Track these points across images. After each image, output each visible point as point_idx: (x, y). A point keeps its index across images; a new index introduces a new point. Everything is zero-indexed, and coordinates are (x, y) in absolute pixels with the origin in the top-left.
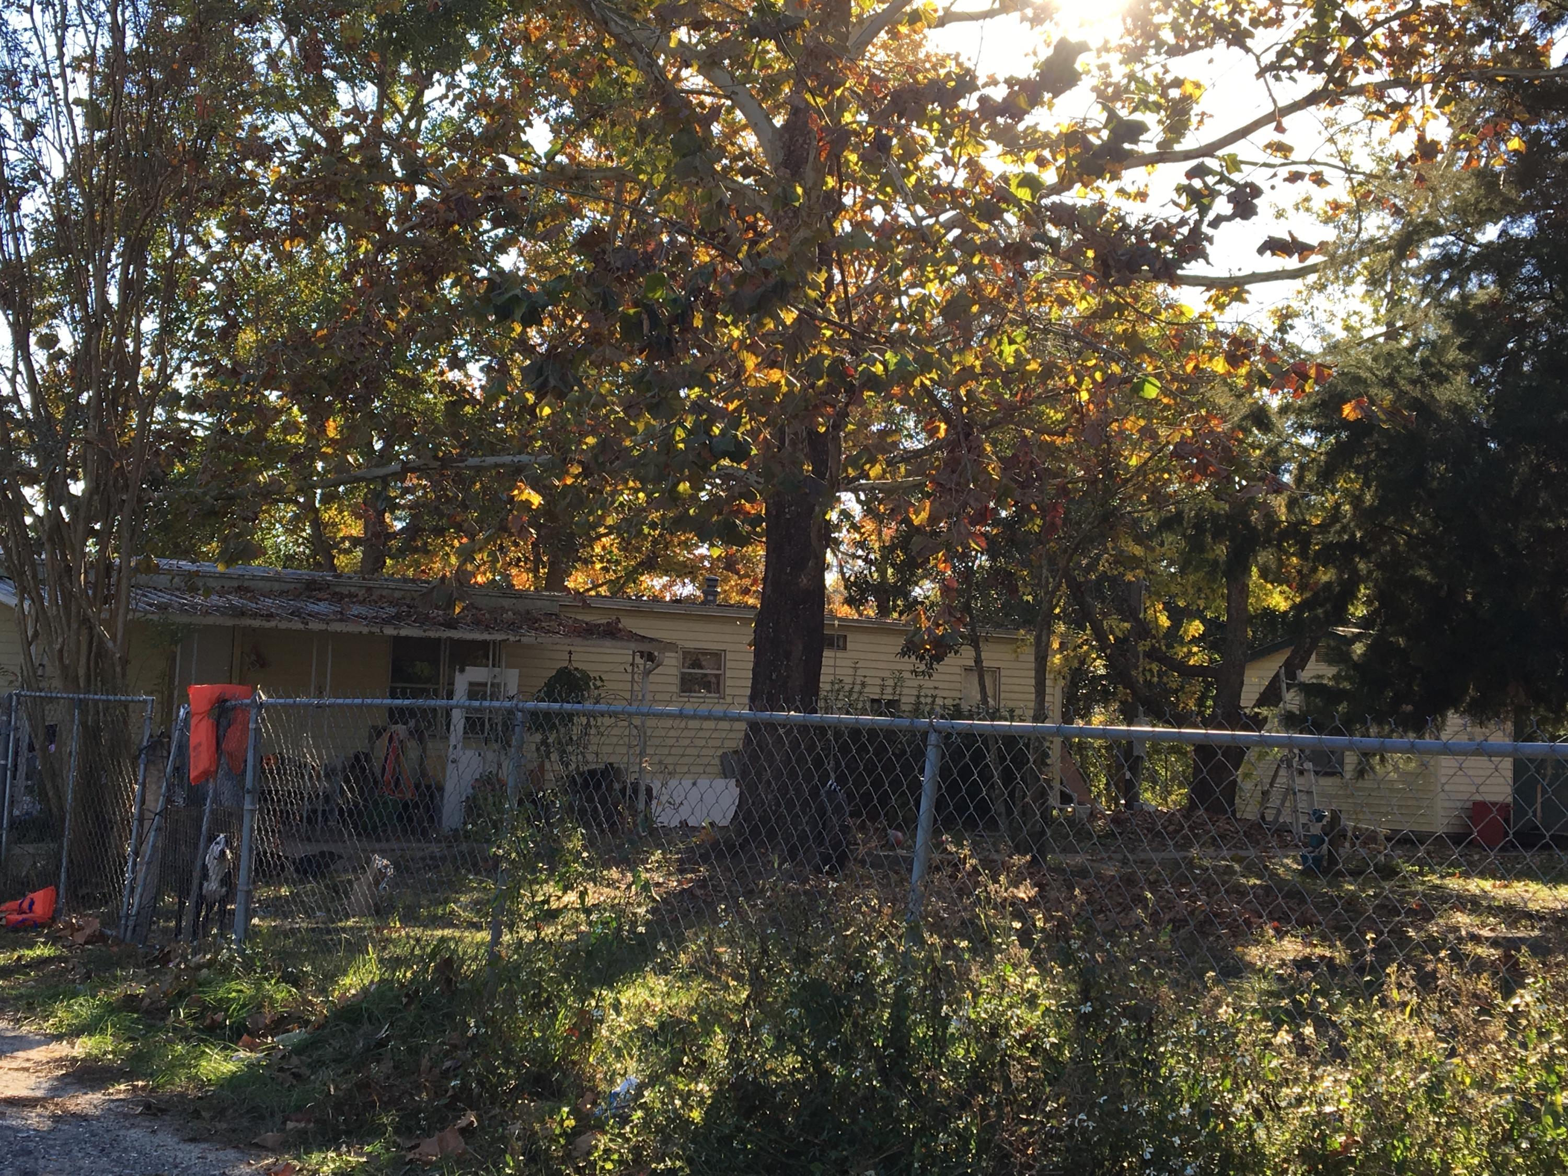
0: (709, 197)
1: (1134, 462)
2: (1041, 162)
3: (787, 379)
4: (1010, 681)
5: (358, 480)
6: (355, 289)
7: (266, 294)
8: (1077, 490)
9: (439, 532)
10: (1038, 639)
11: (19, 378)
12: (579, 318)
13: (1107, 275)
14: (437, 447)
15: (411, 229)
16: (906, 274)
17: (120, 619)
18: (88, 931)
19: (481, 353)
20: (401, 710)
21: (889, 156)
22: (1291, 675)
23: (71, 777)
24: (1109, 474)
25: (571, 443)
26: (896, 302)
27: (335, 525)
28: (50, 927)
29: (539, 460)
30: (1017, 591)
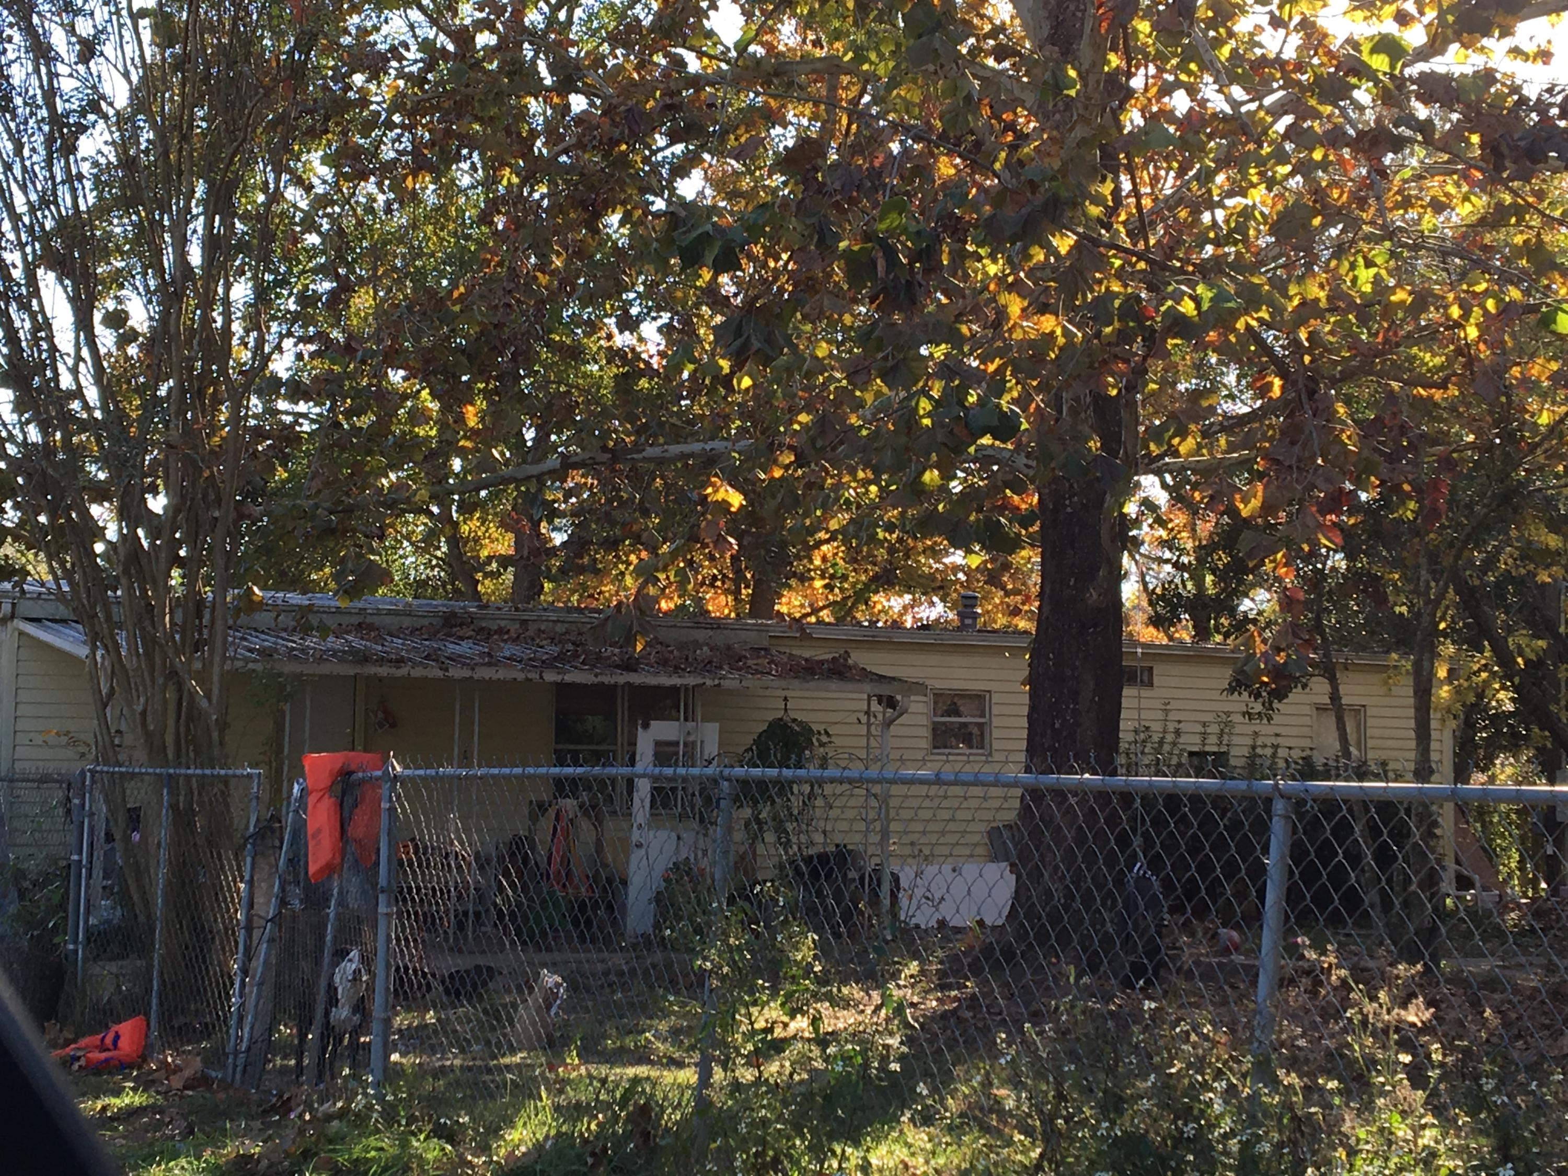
0: (953, 90)
1: (1544, 419)
2: (1403, 19)
3: (1064, 327)
4: (1380, 722)
5: (506, 481)
6: (496, 232)
7: (385, 244)
8: (1463, 460)
9: (612, 545)
10: (1417, 665)
11: (82, 367)
12: (785, 256)
13: (1499, 168)
14: (606, 434)
15: (566, 152)
16: (1220, 178)
17: (216, 670)
18: (187, 1073)
19: (659, 309)
20: (574, 781)
21: (1192, 20)
23: (161, 875)
24: (1509, 437)
25: (778, 422)
26: (1206, 217)
27: (477, 540)
28: (139, 1068)
29: (738, 446)
30: (1385, 599)
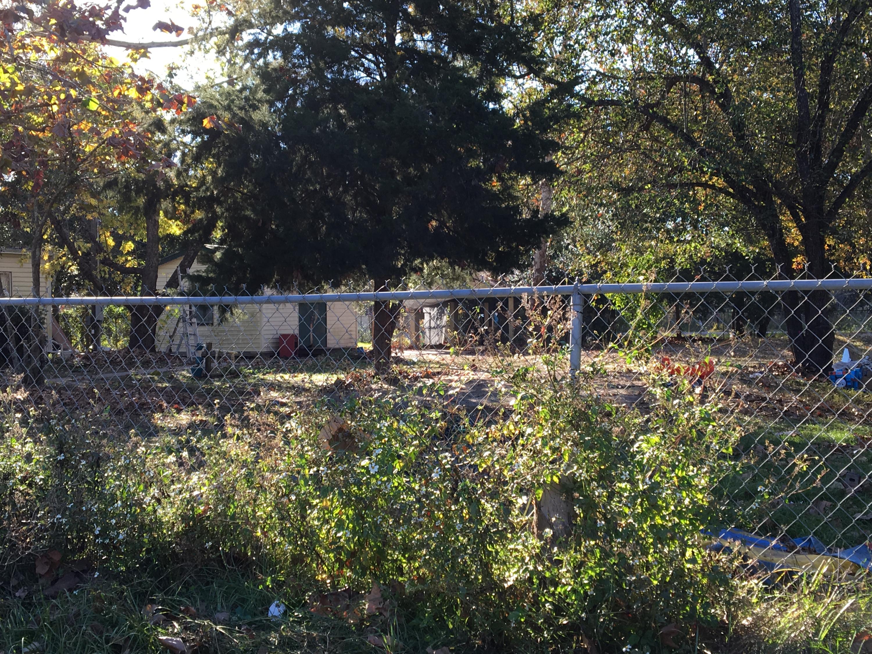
1: (88, 149)
4: (17, 279)
8: (54, 165)
10: (34, 254)
13: (64, 36)
22: (183, 271)
30: (20, 226)
